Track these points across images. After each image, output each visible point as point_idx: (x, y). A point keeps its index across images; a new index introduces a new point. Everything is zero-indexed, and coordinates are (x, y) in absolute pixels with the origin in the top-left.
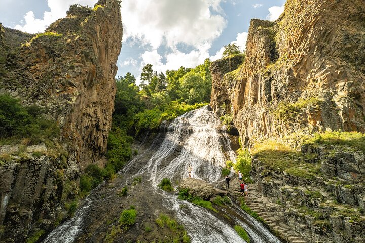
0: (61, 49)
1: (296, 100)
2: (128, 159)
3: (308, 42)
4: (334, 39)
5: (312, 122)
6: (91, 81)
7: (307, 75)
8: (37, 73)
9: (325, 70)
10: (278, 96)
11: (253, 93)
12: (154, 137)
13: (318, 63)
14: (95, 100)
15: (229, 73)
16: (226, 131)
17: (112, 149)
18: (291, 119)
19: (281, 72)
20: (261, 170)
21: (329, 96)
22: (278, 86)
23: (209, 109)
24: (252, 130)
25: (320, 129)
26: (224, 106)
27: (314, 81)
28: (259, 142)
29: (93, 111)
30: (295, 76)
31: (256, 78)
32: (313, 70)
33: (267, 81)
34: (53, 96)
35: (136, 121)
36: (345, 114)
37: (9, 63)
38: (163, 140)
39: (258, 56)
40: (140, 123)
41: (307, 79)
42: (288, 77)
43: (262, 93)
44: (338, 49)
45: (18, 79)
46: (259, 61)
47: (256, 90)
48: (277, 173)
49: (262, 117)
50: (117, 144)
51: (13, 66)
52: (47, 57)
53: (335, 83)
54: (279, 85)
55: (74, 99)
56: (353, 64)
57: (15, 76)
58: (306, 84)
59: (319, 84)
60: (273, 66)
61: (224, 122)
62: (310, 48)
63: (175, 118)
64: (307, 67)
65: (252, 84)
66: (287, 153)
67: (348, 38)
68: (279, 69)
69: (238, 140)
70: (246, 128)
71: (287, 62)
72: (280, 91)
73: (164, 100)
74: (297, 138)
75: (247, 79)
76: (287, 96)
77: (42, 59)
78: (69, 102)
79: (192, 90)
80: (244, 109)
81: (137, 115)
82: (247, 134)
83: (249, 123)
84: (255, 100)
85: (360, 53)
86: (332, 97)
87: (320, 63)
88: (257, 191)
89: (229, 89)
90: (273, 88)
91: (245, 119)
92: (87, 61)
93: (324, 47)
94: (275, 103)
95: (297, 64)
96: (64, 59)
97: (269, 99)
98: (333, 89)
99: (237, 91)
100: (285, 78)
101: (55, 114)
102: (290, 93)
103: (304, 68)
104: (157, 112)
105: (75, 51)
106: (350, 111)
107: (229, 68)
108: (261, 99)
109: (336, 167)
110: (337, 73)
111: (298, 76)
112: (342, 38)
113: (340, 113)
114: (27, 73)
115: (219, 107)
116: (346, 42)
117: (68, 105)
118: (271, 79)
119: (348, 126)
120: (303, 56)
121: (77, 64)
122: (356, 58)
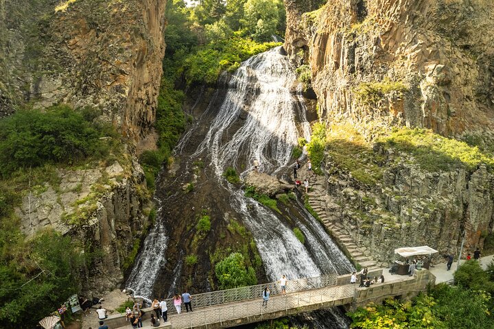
0: (105, 22)
1: (382, 78)
2: (182, 130)
3: (399, 8)
4: (427, 10)
5: (393, 111)
6: (142, 59)
7: (397, 48)
8: (77, 50)
9: (416, 45)
10: (362, 69)
11: (335, 56)
12: (212, 94)
13: (409, 36)
14: (146, 81)
15: (308, 14)
16: (303, 93)
17: (161, 116)
18: (372, 103)
19: (368, 38)
20: (330, 166)
21: (416, 82)
22: (363, 57)
23: (283, 52)
24: (331, 102)
25: (399, 122)
26: (301, 53)
27: (403, 57)
28: (337, 121)
29: (144, 93)
30: (383, 47)
31: (339, 37)
32: (403, 43)
33: (351, 47)
34: (104, 90)
35: (186, 69)
36: (427, 107)
37: (43, 35)
38: (223, 100)
39: (343, 8)
40: (192, 72)
41: (396, 53)
42: (375, 48)
43: (344, 61)
44: (431, 20)
45: (56, 57)
46: (343, 15)
47: (339, 52)
48: (343, 173)
49: (342, 90)
50: (166, 109)
51: (47, 39)
52: (88, 27)
53: (425, 65)
54: (364, 55)
55: (127, 91)
56: (449, 38)
57: (52, 53)
58: (394, 59)
59: (408, 63)
60: (358, 26)
61: (300, 78)
62: (401, 16)
63: (238, 68)
64: (397, 38)
65: (334, 44)
66: (360, 149)
67: (444, 8)
68: (366, 34)
69: (315, 107)
70: (325, 98)
71: (375, 27)
72: (365, 64)
73: (223, 35)
74: (374, 131)
75: (328, 34)
76: (372, 71)
77: (81, 31)
78: (123, 95)
79: (260, 21)
80: (324, 72)
81: (187, 60)
82: (325, 106)
83: (328, 93)
84: (337, 65)
85: (457, 25)
86: (419, 82)
87: (412, 36)
88: (323, 187)
89: (308, 36)
90: (357, 58)
91: (324, 86)
92: (137, 37)
93: (416, 17)
94: (359, 76)
95: (386, 33)
96: (110, 37)
97: (352, 71)
98: (422, 71)
99: (317, 47)
100: (371, 47)
101: (111, 114)
102: (375, 68)
103: (393, 38)
104: (213, 56)
105: (124, 28)
106: (433, 104)
107: (308, 5)
108: (343, 67)
109: (395, 177)
110: (428, 51)
111: (387, 47)
112: (437, 8)
113: (423, 106)
114: (64, 49)
115: (295, 53)
116: (441, 13)
117: (121, 99)
118: (355, 44)
119: (428, 121)
120: (392, 24)
121: (125, 45)
122: (453, 31)
